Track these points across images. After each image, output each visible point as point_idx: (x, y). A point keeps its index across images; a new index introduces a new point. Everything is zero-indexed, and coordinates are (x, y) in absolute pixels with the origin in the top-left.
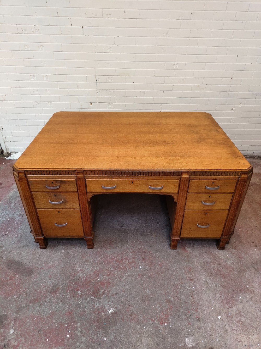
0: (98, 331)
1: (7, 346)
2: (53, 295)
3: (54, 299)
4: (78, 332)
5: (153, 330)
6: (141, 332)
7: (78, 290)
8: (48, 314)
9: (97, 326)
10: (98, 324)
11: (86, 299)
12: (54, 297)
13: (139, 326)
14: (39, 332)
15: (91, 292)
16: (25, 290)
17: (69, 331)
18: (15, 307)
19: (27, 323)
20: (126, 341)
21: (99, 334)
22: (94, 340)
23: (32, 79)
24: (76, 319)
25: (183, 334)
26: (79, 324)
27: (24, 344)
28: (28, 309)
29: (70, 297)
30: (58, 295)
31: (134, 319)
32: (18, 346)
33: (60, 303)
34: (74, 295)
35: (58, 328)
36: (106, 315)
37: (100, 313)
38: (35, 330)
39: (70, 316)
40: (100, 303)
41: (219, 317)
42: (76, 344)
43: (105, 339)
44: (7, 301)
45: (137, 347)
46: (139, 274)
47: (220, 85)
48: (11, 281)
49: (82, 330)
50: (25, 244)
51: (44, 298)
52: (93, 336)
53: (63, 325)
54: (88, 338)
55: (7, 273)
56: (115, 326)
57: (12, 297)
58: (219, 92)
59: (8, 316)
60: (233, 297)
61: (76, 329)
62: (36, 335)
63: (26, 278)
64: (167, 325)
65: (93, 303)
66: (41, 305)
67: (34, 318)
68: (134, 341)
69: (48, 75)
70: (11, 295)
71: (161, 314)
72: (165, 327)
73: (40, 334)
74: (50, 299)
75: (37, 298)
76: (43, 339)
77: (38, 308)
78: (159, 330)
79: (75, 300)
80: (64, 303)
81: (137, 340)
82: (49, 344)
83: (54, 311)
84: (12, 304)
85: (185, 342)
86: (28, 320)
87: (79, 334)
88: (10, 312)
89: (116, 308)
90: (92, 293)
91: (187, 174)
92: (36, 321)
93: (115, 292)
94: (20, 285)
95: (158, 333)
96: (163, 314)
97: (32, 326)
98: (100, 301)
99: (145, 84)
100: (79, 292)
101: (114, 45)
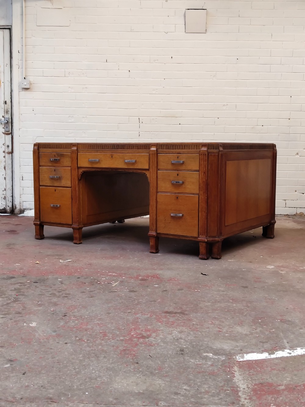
23: (70, 121)
47: (278, 127)
58: (278, 134)
69: (87, 116)
99: (193, 125)
101: (160, 87)
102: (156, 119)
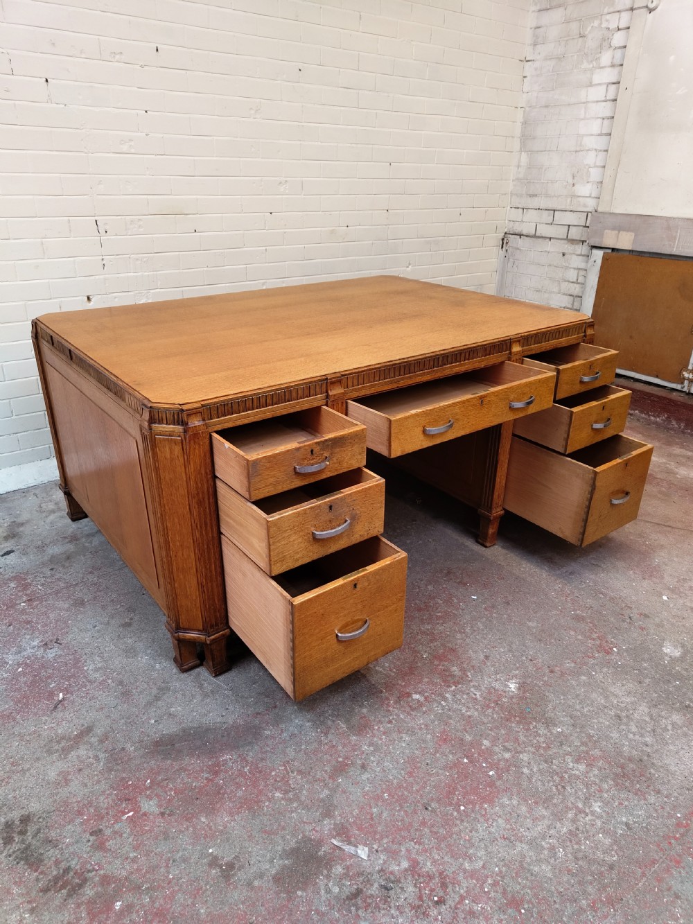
0: (531, 728)
1: (392, 885)
2: (367, 733)
3: (381, 739)
4: (500, 753)
5: (608, 668)
6: (597, 681)
7: (409, 695)
8: (403, 769)
9: (518, 723)
10: (517, 719)
11: (445, 699)
12: (374, 736)
13: (583, 678)
14: (426, 809)
15: (437, 683)
16: (286, 769)
17: (484, 765)
18: (309, 810)
19: (380, 815)
20: (592, 709)
21: (539, 731)
22: (544, 745)
24: (468, 738)
25: (651, 647)
26: (486, 743)
27: (426, 851)
28: (344, 792)
29: (408, 714)
30: (379, 727)
31: (562, 674)
32: (418, 863)
33: (402, 738)
34: (410, 706)
35: (456, 776)
36: (512, 698)
37: (499, 702)
38: (415, 812)
39: (453, 742)
40: (477, 688)
41: (665, 598)
42: (523, 773)
43: (559, 730)
44: (270, 815)
45: (618, 705)
46: (485, 609)
47: (371, 227)
48: (222, 775)
49: (503, 746)
50: (155, 691)
51: (354, 750)
52: (535, 741)
53: (456, 764)
54: (533, 750)
55: (186, 770)
56: (550, 701)
57: (269, 800)
58: (371, 242)
59: (313, 837)
60: (649, 565)
61: (490, 752)
62: (428, 818)
63: (256, 748)
64: (618, 650)
65: (465, 696)
66: (363, 767)
67: (382, 797)
68: (602, 701)
70: (263, 798)
71: (590, 641)
72: (618, 653)
73: (434, 811)
74: (371, 744)
75: (338, 762)
76: (452, 815)
77: (365, 777)
78: (617, 663)
79: (424, 713)
80: (411, 732)
81: (606, 697)
82: (473, 811)
83: (408, 757)
84: (292, 812)
85: (667, 655)
86: (375, 810)
87: (507, 755)
88: (309, 828)
89: (515, 676)
90: (443, 684)
91: (518, 343)
92: (393, 798)
93: (482, 657)
94: (257, 768)
95: (620, 667)
96: (594, 639)
97: (399, 811)
98: (474, 686)
100: (416, 696)
101: (139, 134)
102: (140, 220)
